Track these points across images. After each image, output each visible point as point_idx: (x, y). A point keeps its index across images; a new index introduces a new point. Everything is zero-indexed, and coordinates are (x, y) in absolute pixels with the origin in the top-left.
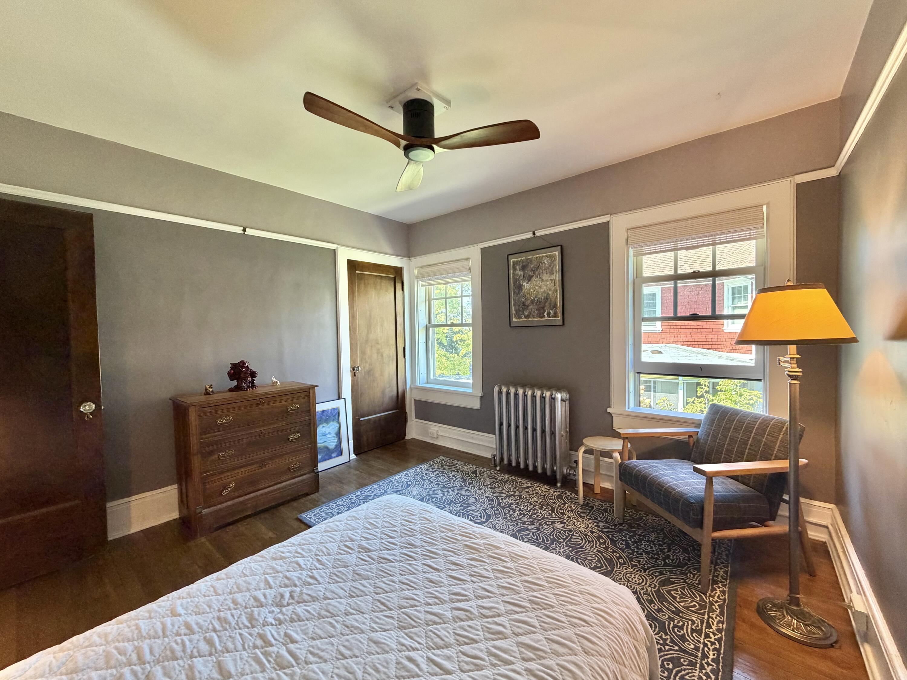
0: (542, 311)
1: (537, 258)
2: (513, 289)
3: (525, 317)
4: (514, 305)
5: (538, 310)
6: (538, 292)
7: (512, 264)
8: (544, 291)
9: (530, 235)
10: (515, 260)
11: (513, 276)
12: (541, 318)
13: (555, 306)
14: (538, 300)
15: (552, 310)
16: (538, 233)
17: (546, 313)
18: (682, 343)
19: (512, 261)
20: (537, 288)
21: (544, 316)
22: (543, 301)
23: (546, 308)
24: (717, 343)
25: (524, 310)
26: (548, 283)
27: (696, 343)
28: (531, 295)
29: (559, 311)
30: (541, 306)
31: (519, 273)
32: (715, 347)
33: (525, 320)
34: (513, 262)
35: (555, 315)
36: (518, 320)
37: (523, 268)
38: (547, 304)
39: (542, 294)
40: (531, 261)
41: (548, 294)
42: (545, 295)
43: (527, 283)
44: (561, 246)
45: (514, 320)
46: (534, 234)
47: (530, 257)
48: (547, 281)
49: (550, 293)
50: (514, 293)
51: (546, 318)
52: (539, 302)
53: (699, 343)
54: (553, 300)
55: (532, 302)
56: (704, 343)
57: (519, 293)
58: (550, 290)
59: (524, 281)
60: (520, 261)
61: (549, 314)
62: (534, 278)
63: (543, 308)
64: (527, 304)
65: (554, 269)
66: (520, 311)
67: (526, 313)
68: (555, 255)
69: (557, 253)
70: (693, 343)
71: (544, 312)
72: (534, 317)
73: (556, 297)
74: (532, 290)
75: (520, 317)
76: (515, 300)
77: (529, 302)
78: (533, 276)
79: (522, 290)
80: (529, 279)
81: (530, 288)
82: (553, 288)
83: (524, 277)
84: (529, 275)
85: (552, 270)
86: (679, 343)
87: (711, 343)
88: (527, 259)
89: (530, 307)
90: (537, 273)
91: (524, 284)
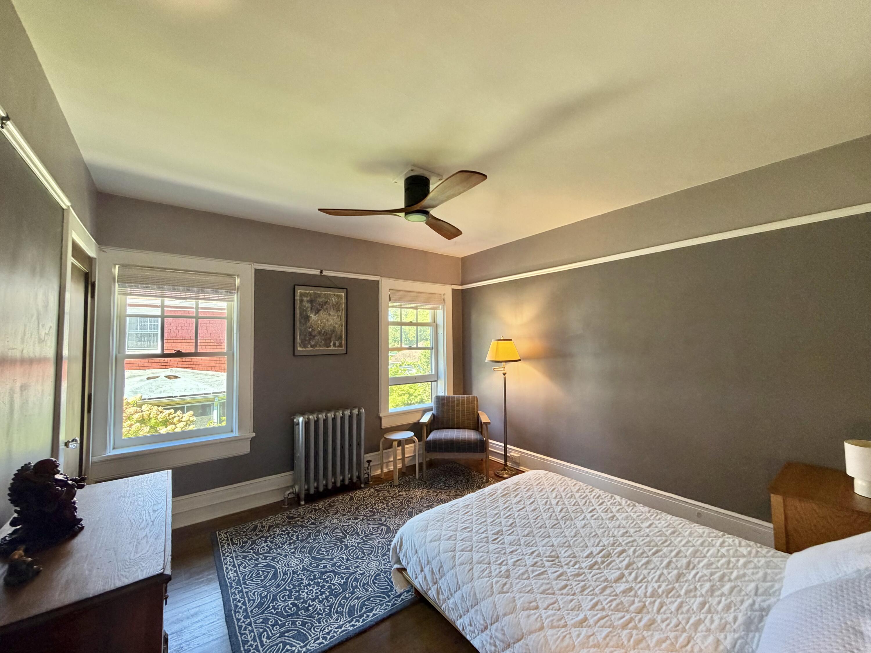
0: (328, 342)
1: (325, 294)
2: (299, 318)
3: (312, 346)
4: (300, 335)
5: (325, 340)
6: (325, 324)
7: (298, 294)
8: (331, 324)
9: (317, 272)
10: (303, 291)
11: (299, 307)
12: (328, 347)
13: (340, 338)
14: (325, 332)
15: (338, 341)
16: (325, 273)
17: (332, 343)
18: (187, 366)
19: (299, 291)
20: (324, 320)
21: (330, 346)
22: (330, 333)
23: (332, 339)
24: (219, 365)
25: (310, 339)
26: (335, 318)
27: (200, 366)
28: (318, 327)
29: (343, 342)
30: (328, 336)
31: (307, 306)
32: (218, 368)
33: (311, 349)
34: (301, 293)
35: (340, 345)
36: (304, 349)
37: (311, 301)
38: (333, 335)
39: (329, 326)
40: (319, 296)
41: (334, 327)
42: (332, 328)
43: (315, 315)
44: (347, 289)
45: (299, 349)
46: (321, 272)
47: (319, 292)
48: (334, 316)
49: (337, 326)
50: (300, 322)
51: (332, 348)
52: (326, 333)
53: (204, 365)
54: (339, 333)
55: (320, 333)
56: (208, 365)
57: (306, 323)
58: (336, 324)
59: (312, 313)
60: (308, 294)
61: (334, 345)
62: (321, 312)
63: (330, 339)
64: (313, 334)
65: (340, 307)
66: (306, 340)
67: (313, 343)
68: (342, 295)
69: (343, 294)
70: (197, 366)
71: (331, 342)
72: (320, 346)
73: (342, 331)
74: (319, 322)
75: (305, 346)
76: (300, 330)
77: (316, 332)
78: (321, 310)
79: (309, 320)
80: (317, 312)
81: (318, 320)
82: (339, 323)
83: (311, 309)
84: (317, 308)
85: (339, 308)
86: (184, 366)
87: (214, 365)
88: (315, 294)
89: (317, 338)
90: (325, 307)
91: (312, 315)
